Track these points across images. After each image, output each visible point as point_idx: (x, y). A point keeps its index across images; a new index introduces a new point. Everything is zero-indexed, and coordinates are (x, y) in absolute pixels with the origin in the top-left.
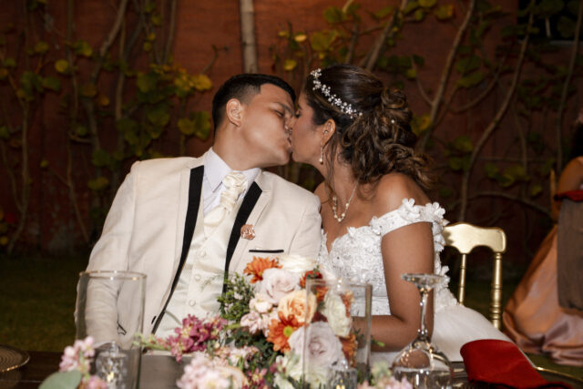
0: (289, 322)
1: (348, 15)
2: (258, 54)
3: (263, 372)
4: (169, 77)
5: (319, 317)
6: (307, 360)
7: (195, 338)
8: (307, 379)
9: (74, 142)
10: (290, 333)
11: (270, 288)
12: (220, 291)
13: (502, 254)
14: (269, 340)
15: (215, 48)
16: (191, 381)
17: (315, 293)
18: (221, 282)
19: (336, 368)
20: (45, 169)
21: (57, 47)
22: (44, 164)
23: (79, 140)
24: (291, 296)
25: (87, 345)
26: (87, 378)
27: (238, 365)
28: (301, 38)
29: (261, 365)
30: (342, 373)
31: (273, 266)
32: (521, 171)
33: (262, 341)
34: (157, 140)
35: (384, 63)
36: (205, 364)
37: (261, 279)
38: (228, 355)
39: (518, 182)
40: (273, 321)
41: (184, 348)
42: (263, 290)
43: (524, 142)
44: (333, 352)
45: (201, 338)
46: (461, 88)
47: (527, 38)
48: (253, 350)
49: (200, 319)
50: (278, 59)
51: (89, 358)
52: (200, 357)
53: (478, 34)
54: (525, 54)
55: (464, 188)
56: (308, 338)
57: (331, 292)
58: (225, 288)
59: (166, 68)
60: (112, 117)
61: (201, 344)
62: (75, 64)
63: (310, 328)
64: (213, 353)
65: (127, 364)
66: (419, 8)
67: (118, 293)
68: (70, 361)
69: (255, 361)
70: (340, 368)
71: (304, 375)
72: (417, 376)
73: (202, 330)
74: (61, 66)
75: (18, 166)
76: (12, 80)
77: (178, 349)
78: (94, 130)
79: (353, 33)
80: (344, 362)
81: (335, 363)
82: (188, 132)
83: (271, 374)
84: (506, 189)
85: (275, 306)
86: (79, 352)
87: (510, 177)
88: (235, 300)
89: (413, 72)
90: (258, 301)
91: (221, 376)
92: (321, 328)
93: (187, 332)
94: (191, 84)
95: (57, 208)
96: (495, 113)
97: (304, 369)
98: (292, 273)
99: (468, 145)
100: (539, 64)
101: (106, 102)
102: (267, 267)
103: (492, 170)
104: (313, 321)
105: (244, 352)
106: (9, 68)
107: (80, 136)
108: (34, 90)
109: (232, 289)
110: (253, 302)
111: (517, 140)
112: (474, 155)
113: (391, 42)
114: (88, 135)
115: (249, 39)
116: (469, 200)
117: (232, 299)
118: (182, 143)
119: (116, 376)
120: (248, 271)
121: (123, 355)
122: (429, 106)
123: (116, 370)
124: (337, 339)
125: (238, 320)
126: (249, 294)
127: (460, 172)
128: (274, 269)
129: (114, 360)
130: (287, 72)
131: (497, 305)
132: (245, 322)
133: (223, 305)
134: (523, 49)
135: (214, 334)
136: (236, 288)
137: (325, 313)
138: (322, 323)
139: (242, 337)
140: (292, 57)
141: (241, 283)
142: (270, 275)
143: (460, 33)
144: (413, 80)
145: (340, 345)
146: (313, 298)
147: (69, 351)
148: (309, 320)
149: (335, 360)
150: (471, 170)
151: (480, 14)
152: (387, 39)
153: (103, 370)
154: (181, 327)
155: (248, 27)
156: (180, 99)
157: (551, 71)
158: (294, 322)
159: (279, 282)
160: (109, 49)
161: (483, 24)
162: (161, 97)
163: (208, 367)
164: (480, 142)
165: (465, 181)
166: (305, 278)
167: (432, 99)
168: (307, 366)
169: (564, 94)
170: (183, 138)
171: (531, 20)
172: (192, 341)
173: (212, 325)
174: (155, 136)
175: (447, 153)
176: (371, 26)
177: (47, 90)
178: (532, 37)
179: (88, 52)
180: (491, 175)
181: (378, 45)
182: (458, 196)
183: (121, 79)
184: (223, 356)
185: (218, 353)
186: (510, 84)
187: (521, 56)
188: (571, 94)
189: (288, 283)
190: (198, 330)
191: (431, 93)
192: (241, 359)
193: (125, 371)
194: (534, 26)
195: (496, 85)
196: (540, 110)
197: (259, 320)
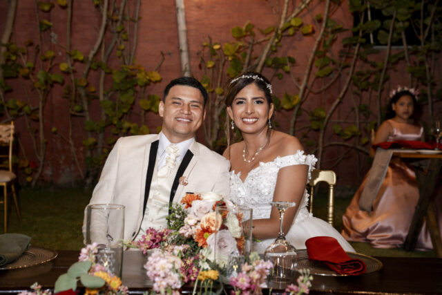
0: (207, 230)
1: (247, 31)
2: (190, 57)
3: (192, 259)
4: (133, 73)
5: (224, 227)
6: (217, 252)
7: (153, 241)
8: (217, 262)
9: (73, 116)
10: (207, 236)
11: (195, 211)
12: (167, 214)
13: (334, 186)
14: (196, 240)
15: (162, 53)
16: (151, 265)
17: (221, 213)
18: (167, 209)
19: (233, 255)
20: (55, 133)
21: (60, 54)
22: (54, 129)
23: (76, 114)
24: (208, 216)
25: (93, 247)
26: (94, 265)
27: (178, 255)
28: (217, 47)
29: (192, 255)
30: (236, 258)
31: (197, 199)
32: (355, 129)
33: (192, 241)
34: (126, 113)
35: (270, 62)
36: (159, 256)
37: (191, 206)
38: (173, 249)
39: (354, 136)
40: (198, 230)
41: (148, 247)
42: (192, 213)
43: (357, 110)
44: (232, 247)
45: (157, 240)
46: (318, 77)
47: (358, 45)
48: (187, 246)
49: (156, 230)
50: (203, 60)
51: (95, 254)
52: (156, 252)
53: (327, 43)
54: (357, 55)
55: (321, 140)
56: (217, 239)
57: (231, 213)
58: (170, 212)
59: (131, 67)
60: (98, 98)
61: (157, 244)
62: (72, 65)
63: (218, 234)
64: (164, 249)
65: (115, 256)
66: (291, 27)
67: (108, 215)
68: (85, 256)
69: (188, 253)
70: (235, 256)
71: (215, 260)
72: (278, 259)
73: (157, 236)
74: (64, 66)
75: (37, 131)
76: (31, 76)
77: (144, 247)
78: (86, 107)
79: (250, 43)
80: (237, 252)
81: (233, 253)
82: (147, 108)
83: (197, 260)
84: (346, 140)
85: (199, 221)
86: (89, 251)
87: (349, 133)
88: (176, 218)
89: (288, 68)
90: (189, 219)
91: (168, 262)
92: (225, 233)
93: (149, 238)
94: (148, 78)
95: (63, 157)
96: (339, 93)
97: (215, 257)
98: (208, 202)
99: (322, 114)
100: (366, 61)
101: (93, 89)
102: (194, 200)
103: (338, 129)
104: (220, 230)
105: (181, 248)
106: (29, 68)
107: (77, 112)
108: (46, 82)
109: (174, 212)
110: (186, 219)
111: (353, 109)
112: (326, 119)
113: (274, 49)
114: (82, 111)
115: (184, 47)
116: (323, 148)
117: (174, 218)
118: (142, 114)
119: (109, 263)
120: (183, 202)
121: (113, 252)
122: (299, 89)
123: (109, 260)
124: (234, 239)
125: (178, 230)
126: (184, 215)
127: (318, 130)
128: (198, 201)
129: (108, 254)
130: (209, 68)
131: (331, 216)
132: (182, 231)
133: (169, 222)
134: (356, 52)
135: (164, 238)
136: (176, 212)
137: (227, 225)
138: (225, 230)
139: (180, 239)
140: (211, 60)
141: (179, 209)
142: (195, 204)
143: (317, 42)
144: (288, 73)
145: (236, 243)
146: (220, 217)
147: (84, 251)
148: (218, 229)
149: (233, 251)
150: (325, 129)
151: (329, 30)
152: (271, 46)
153: (102, 260)
154: (146, 234)
155: (183, 40)
156: (141, 87)
157: (374, 65)
158: (210, 230)
159: (201, 208)
160: (95, 55)
161: (331, 36)
162: (129, 86)
163: (161, 257)
164: (330, 111)
165: (321, 135)
166: (215, 205)
167: (300, 85)
168: (217, 255)
169: (381, 80)
170: (143, 112)
171: (361, 34)
172: (152, 242)
173: (163, 233)
174: (125, 111)
175: (310, 118)
176: (261, 38)
177: (55, 82)
178: (362, 44)
179: (81, 58)
180: (337, 132)
181: (266, 51)
182: (317, 145)
183: (103, 74)
184: (170, 250)
185: (167, 249)
186: (348, 74)
187: (355, 57)
188: (386, 80)
189: (206, 208)
190: (155, 236)
191: (299, 80)
192: (180, 252)
193: (114, 260)
194: (363, 37)
195: (340, 75)
196: (367, 90)
197: (190, 230)
